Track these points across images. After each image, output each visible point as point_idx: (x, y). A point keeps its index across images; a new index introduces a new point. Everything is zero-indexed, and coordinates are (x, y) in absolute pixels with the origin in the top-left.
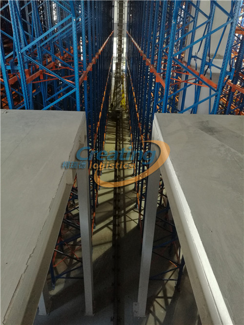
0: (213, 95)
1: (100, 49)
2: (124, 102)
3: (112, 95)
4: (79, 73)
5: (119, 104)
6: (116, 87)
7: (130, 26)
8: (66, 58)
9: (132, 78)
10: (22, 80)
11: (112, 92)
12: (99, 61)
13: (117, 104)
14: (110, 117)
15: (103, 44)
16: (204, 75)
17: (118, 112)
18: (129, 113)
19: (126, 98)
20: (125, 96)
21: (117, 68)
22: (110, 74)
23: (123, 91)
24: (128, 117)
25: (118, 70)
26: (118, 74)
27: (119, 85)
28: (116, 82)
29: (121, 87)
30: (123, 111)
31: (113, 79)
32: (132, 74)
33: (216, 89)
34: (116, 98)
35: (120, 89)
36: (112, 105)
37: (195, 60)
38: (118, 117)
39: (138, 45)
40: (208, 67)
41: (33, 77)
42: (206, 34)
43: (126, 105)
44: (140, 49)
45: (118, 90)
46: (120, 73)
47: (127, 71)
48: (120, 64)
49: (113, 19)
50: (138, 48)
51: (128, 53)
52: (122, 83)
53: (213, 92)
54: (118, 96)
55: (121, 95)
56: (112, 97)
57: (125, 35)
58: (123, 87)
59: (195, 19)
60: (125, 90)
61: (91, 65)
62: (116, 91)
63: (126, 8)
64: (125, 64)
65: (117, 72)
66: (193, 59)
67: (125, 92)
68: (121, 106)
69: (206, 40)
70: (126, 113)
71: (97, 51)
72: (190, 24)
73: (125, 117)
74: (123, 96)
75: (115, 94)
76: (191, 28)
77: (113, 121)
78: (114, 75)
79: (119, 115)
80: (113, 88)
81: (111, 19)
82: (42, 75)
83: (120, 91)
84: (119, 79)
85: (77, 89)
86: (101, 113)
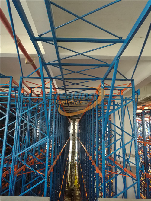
0: (135, 184)
1: (62, 149)
2: (76, 182)
3: (69, 176)
4: (48, 167)
5: (73, 184)
6: (71, 172)
7: (79, 135)
8: (41, 156)
9: (81, 166)
10: (11, 173)
11: (69, 174)
12: (61, 157)
13: (72, 184)
14: (67, 194)
15: (64, 146)
16: (126, 168)
17: (73, 190)
18: (80, 191)
19: (78, 178)
20: (77, 177)
21: (72, 159)
22: (67, 163)
23: (76, 174)
24: (79, 194)
25: (73, 160)
26: (73, 163)
27: (73, 170)
28: (71, 168)
29: (75, 171)
30: (76, 189)
31: (70, 167)
32: (81, 163)
33: (136, 179)
34: (71, 179)
35: (74, 173)
36: (68, 184)
37: (118, 157)
38: (73, 194)
39: (84, 146)
40: (127, 163)
41: (19, 170)
42: (122, 146)
43: (78, 184)
44: (85, 149)
45: (73, 173)
46: (74, 163)
47: (78, 160)
48: (74, 157)
49: (70, 131)
50: (84, 148)
51: (78, 149)
52: (75, 169)
53: (135, 181)
54: (72, 178)
55: (74, 177)
56: (69, 178)
57: (77, 139)
58: (76, 172)
59: (114, 136)
60: (77, 173)
61: (56, 161)
62: (71, 175)
63: (77, 126)
64: (76, 156)
65: (72, 162)
66: (117, 157)
67: (77, 175)
68: (75, 186)
69: (123, 148)
70: (78, 190)
71: (60, 151)
72: (112, 138)
73: (78, 194)
74: (76, 178)
75: (71, 176)
76: (113, 141)
77: (69, 197)
78: (70, 164)
79: (73, 193)
80: (69, 172)
81: (69, 131)
82: (25, 169)
83: (74, 174)
84: (73, 166)
85: (45, 180)
86: (60, 192)
